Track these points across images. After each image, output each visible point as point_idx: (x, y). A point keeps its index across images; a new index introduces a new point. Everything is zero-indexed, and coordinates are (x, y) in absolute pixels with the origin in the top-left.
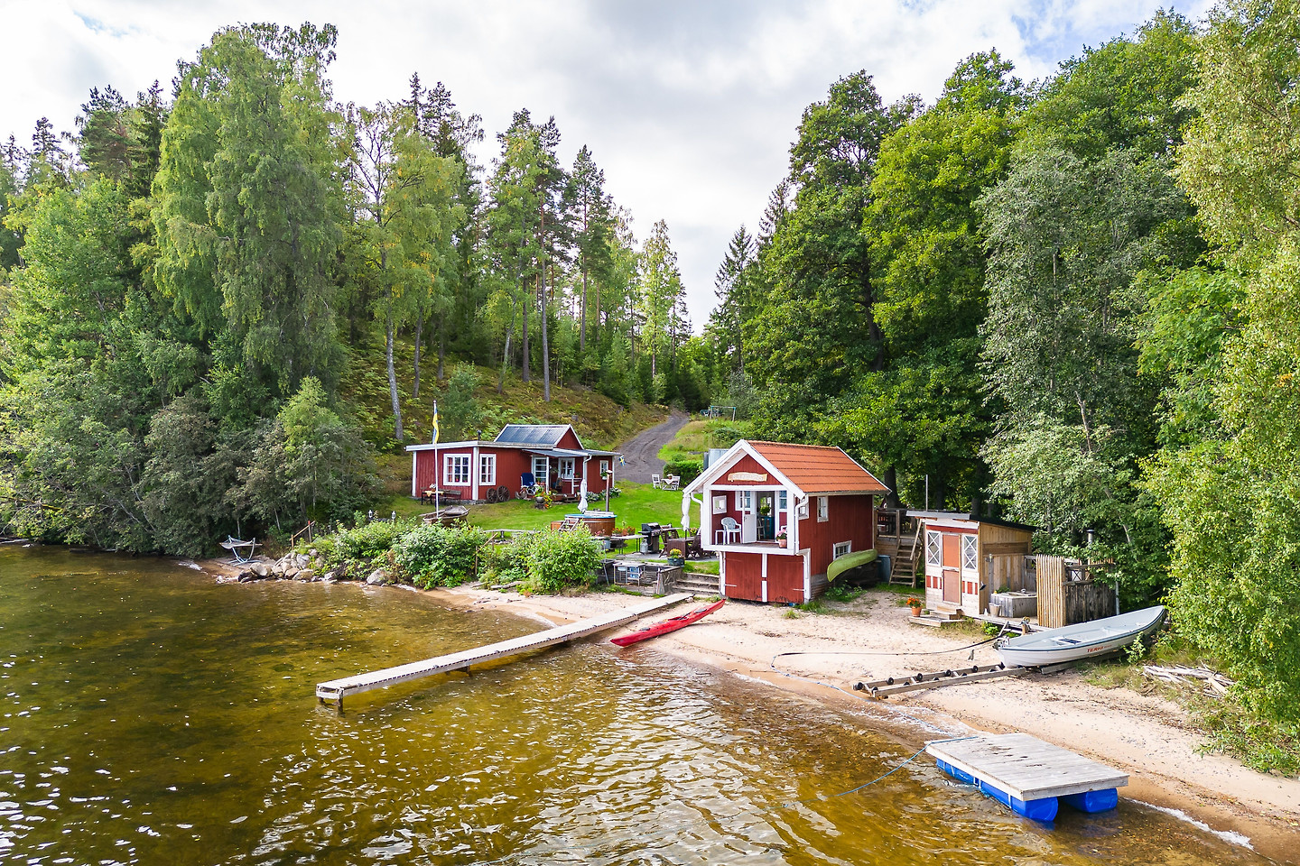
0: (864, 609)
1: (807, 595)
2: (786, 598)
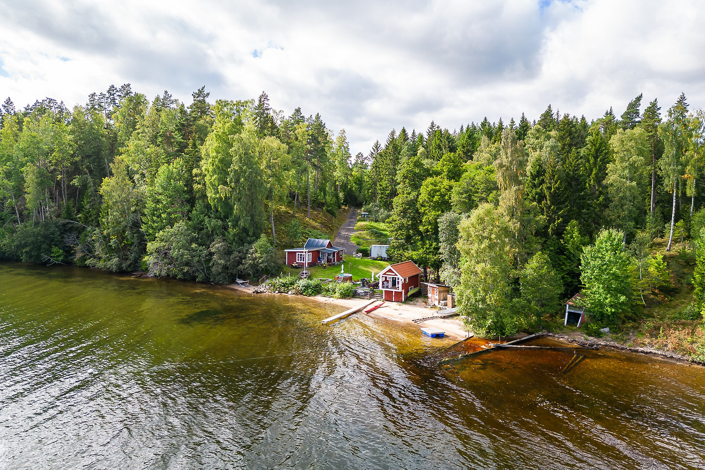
0: (416, 303)
1: (403, 300)
2: (398, 300)
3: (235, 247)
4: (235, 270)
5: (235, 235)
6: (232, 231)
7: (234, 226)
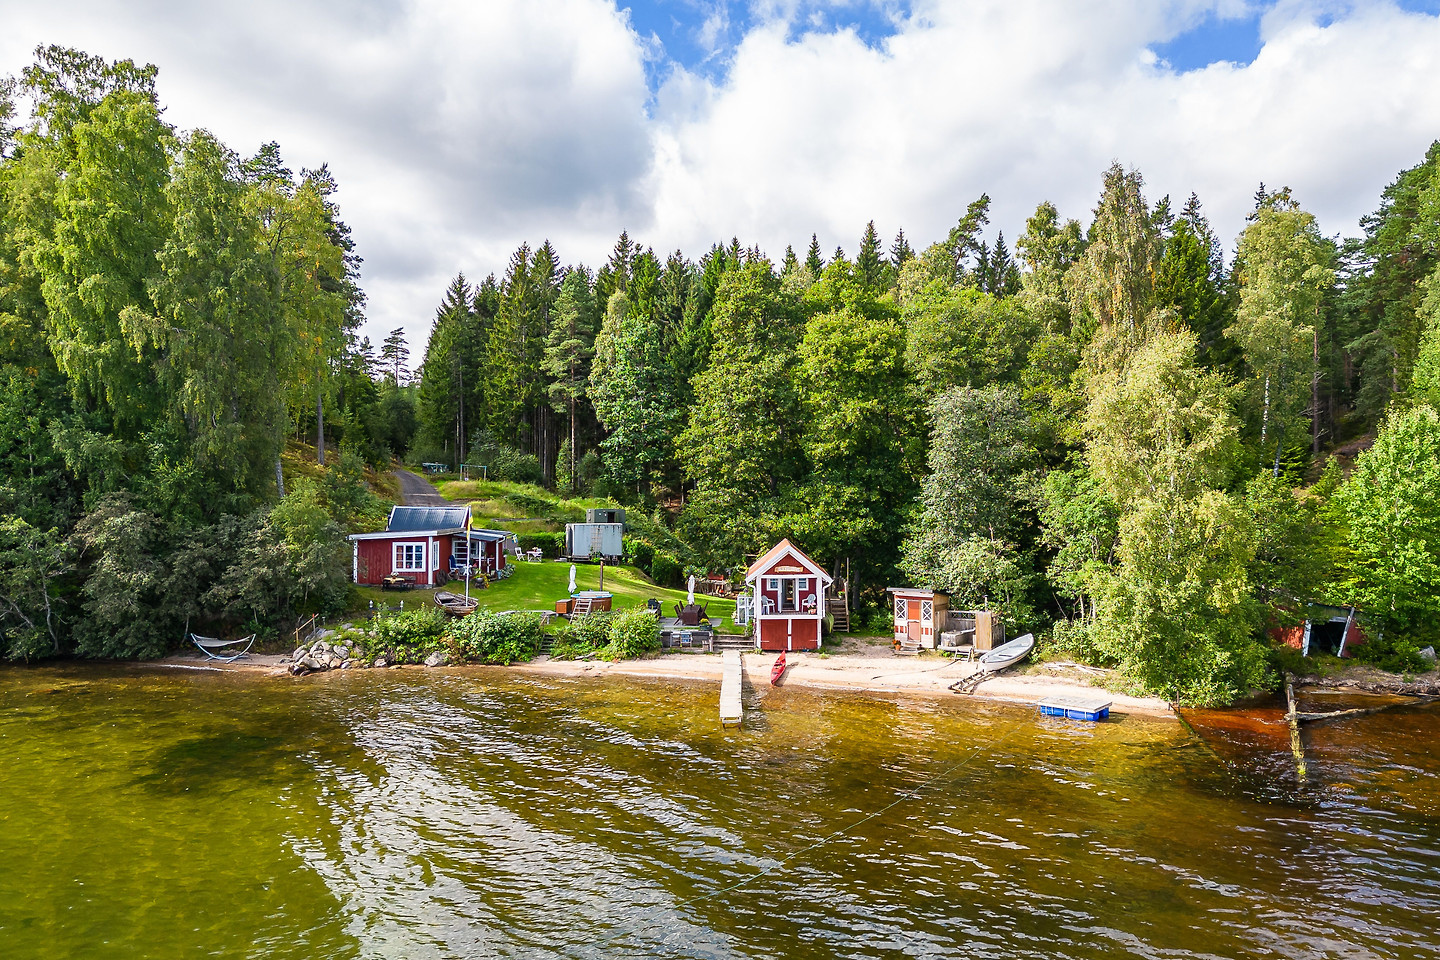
3: (183, 526)
4: (188, 606)
5: (179, 486)
6: (166, 475)
7: (176, 455)
